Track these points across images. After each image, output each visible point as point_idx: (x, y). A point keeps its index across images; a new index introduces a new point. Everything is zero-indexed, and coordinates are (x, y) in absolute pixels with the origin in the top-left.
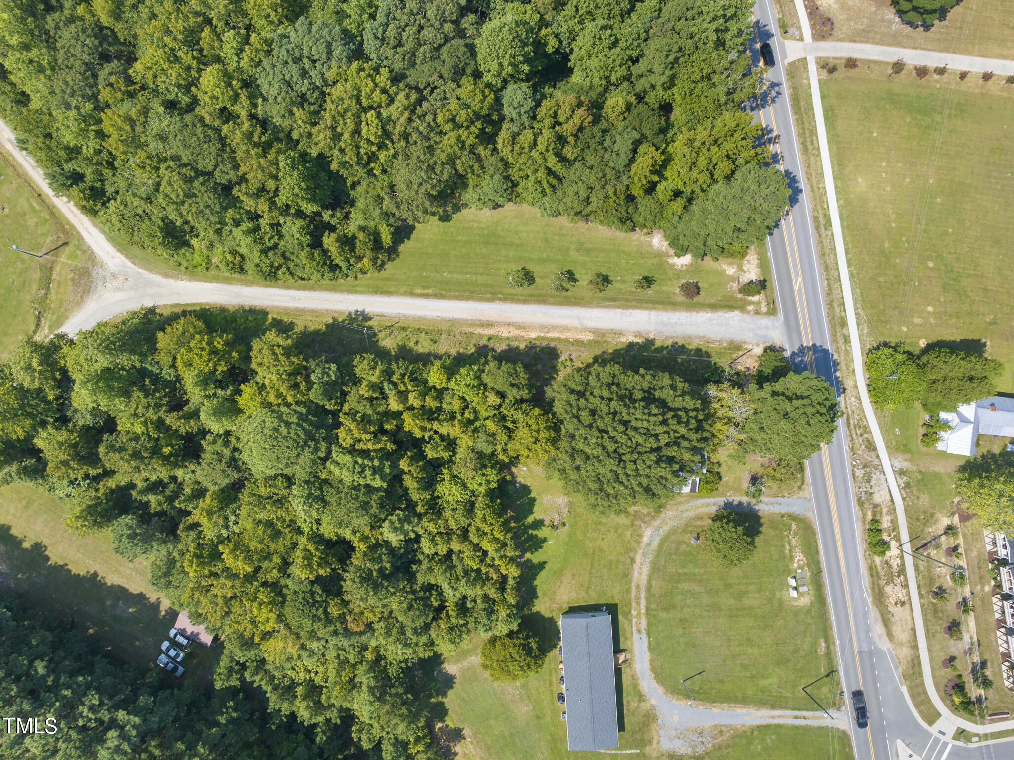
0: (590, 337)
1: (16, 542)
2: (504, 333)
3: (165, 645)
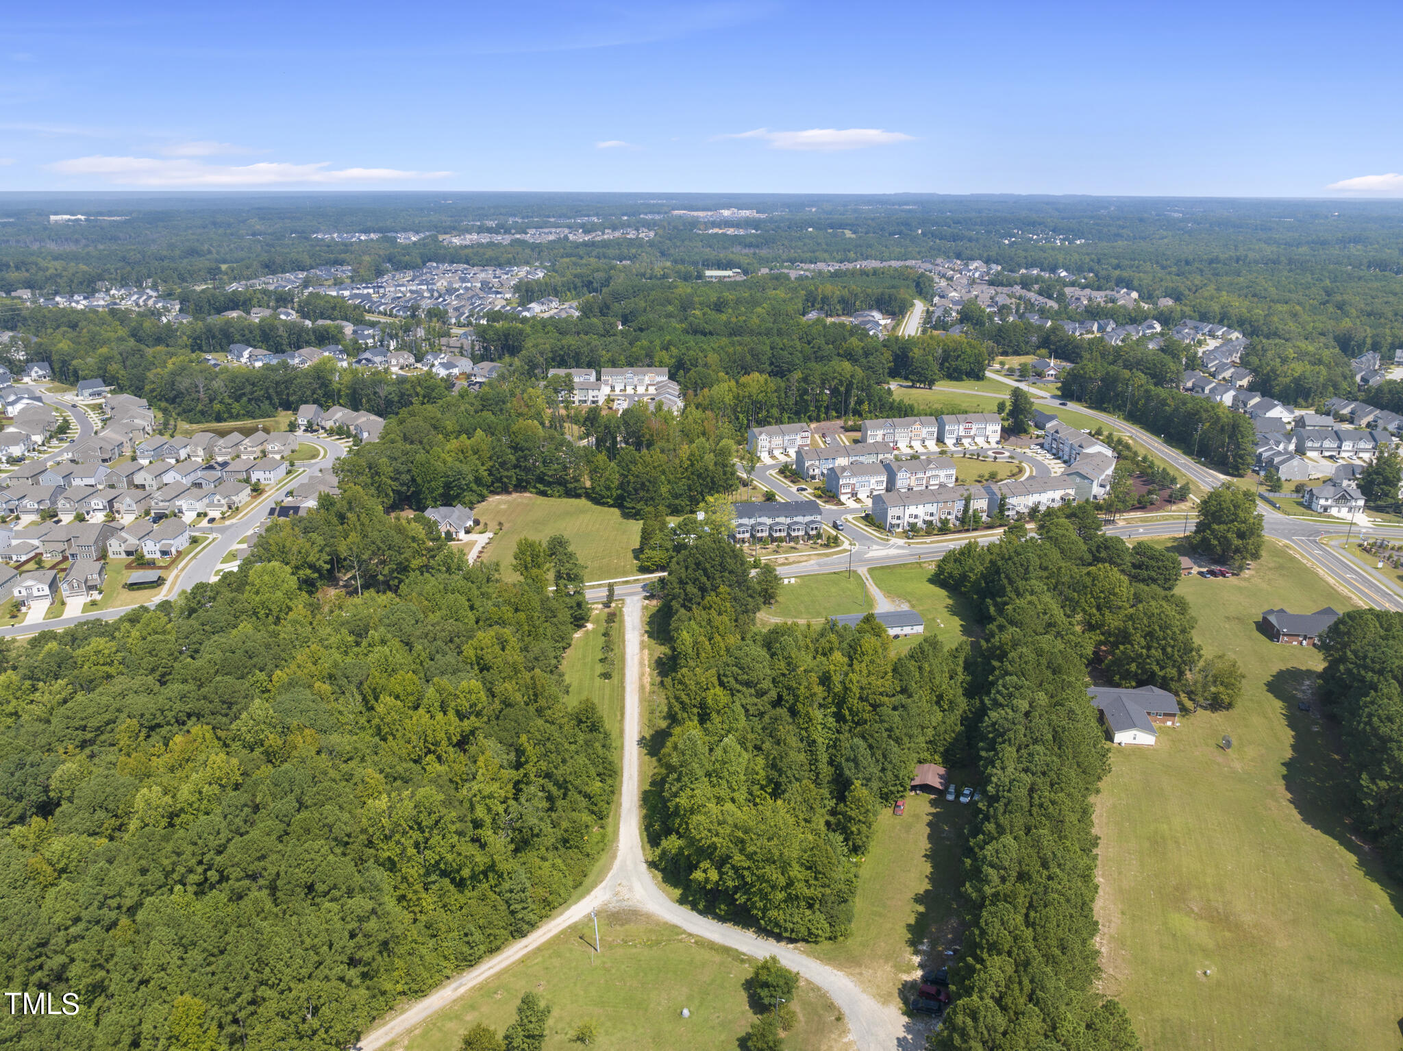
0: (646, 652)
1: (921, 917)
2: (647, 680)
3: (963, 800)
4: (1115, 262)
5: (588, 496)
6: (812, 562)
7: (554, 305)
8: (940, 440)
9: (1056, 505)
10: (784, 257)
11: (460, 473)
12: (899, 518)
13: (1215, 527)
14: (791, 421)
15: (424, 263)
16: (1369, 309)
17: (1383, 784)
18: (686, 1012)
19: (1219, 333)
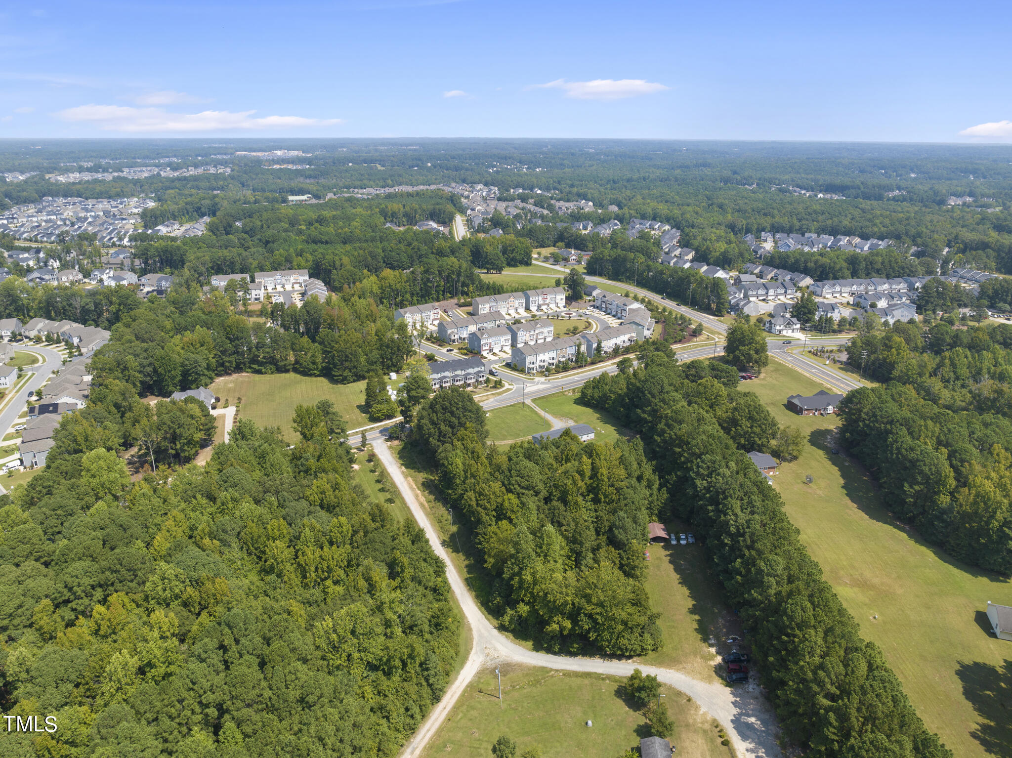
0: (410, 479)
2: (423, 499)
3: (683, 542)
4: (570, 182)
5: (296, 370)
6: (491, 400)
7: (176, 226)
8: (527, 308)
9: (627, 344)
10: (341, 184)
11: (196, 361)
12: (533, 363)
13: (741, 348)
14: (419, 302)
15: (41, 197)
16: (737, 207)
17: (917, 488)
18: (590, 723)
19: (656, 227)
